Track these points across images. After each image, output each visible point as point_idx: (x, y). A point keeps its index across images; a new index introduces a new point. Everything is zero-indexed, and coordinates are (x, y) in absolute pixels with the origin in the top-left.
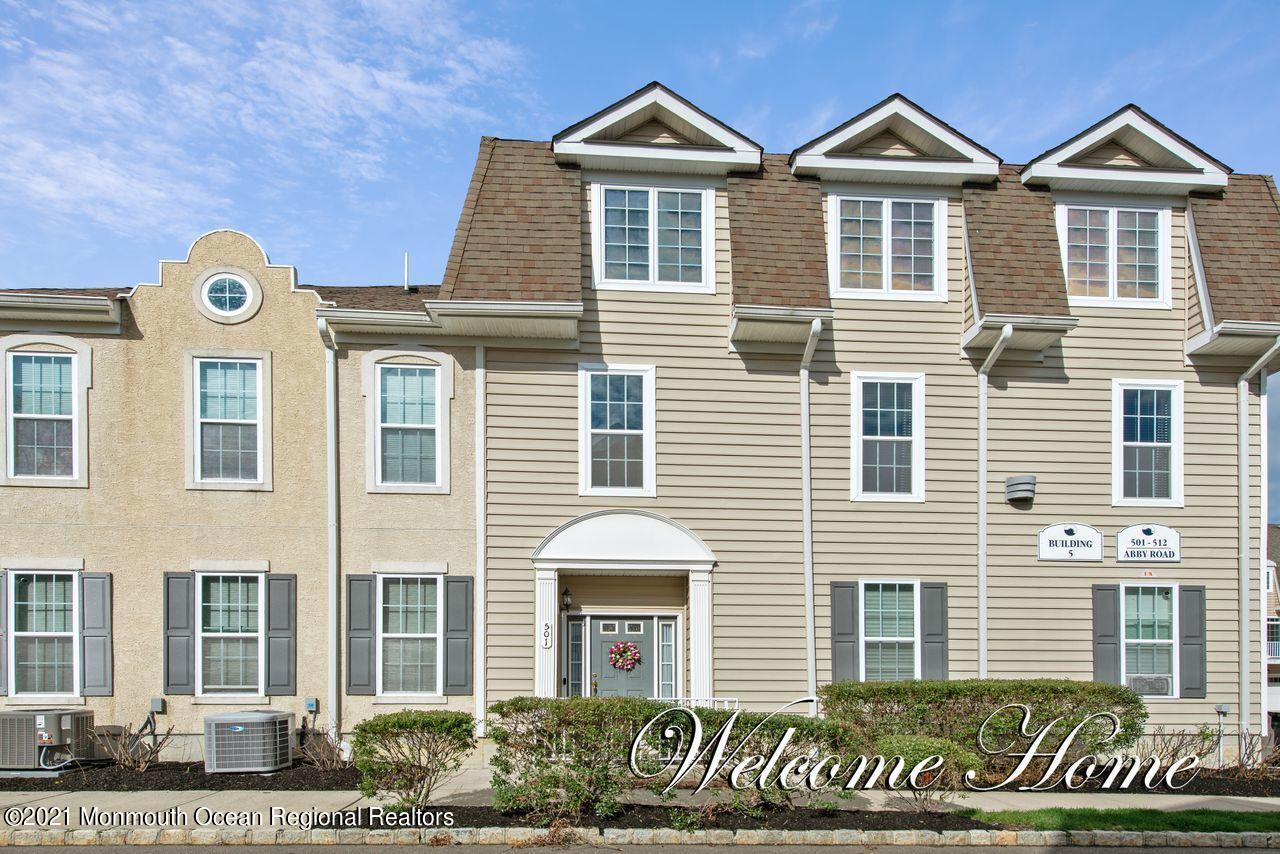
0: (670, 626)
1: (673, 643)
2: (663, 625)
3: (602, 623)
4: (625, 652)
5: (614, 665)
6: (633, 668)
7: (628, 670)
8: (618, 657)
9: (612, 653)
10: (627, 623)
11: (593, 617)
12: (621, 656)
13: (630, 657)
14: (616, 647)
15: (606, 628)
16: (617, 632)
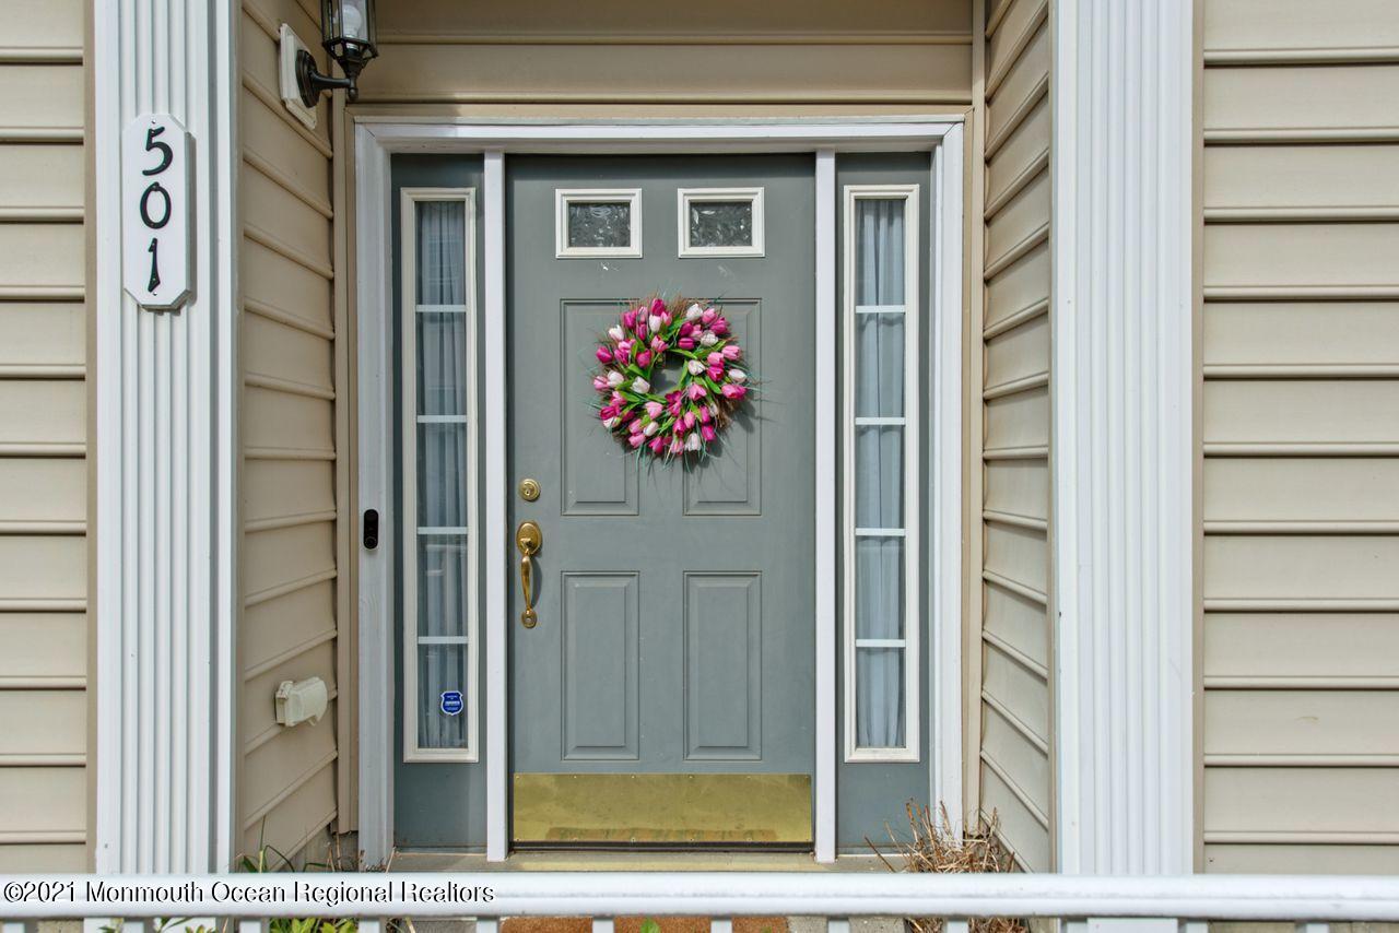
0: (895, 206)
1: (911, 309)
2: (861, 204)
3: (564, 194)
4: (675, 360)
5: (622, 432)
6: (713, 446)
7: (691, 460)
8: (640, 385)
9: (609, 363)
10: (685, 194)
11: (521, 162)
12: (656, 383)
13: (695, 389)
14: (630, 328)
15: (583, 223)
16: (635, 249)
